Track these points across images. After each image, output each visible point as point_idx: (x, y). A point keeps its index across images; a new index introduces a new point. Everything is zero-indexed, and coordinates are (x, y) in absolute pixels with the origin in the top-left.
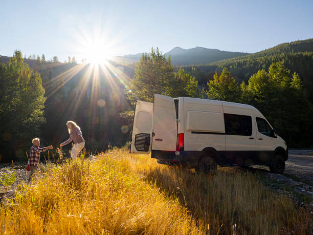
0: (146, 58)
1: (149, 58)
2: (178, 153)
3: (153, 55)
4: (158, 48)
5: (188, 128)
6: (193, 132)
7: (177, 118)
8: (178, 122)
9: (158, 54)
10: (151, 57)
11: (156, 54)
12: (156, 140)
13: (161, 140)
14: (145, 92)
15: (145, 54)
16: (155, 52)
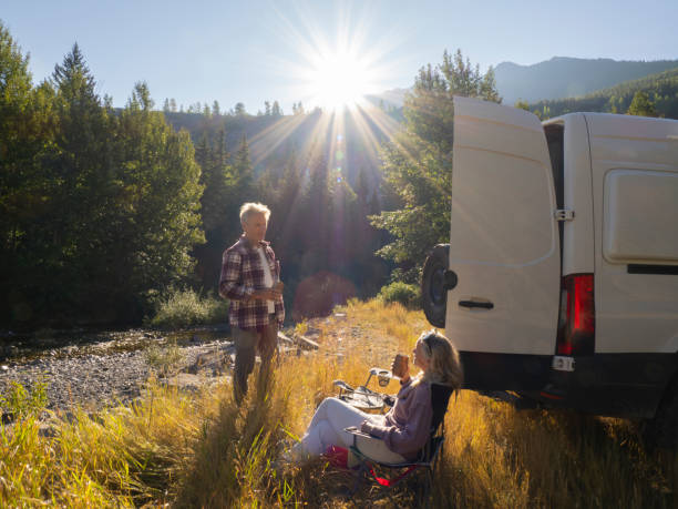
0: (429, 79)
1: (437, 77)
2: (566, 364)
3: (448, 70)
4: (459, 52)
5: (611, 249)
6: (634, 269)
7: (560, 204)
8: (561, 224)
9: (461, 67)
10: (442, 76)
11: (456, 66)
12: (463, 304)
13: (489, 306)
14: (430, 162)
15: (426, 70)
16: (453, 61)
